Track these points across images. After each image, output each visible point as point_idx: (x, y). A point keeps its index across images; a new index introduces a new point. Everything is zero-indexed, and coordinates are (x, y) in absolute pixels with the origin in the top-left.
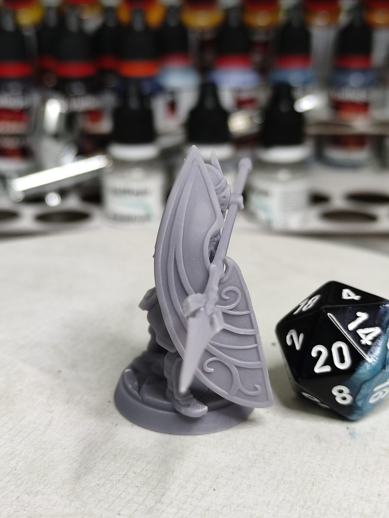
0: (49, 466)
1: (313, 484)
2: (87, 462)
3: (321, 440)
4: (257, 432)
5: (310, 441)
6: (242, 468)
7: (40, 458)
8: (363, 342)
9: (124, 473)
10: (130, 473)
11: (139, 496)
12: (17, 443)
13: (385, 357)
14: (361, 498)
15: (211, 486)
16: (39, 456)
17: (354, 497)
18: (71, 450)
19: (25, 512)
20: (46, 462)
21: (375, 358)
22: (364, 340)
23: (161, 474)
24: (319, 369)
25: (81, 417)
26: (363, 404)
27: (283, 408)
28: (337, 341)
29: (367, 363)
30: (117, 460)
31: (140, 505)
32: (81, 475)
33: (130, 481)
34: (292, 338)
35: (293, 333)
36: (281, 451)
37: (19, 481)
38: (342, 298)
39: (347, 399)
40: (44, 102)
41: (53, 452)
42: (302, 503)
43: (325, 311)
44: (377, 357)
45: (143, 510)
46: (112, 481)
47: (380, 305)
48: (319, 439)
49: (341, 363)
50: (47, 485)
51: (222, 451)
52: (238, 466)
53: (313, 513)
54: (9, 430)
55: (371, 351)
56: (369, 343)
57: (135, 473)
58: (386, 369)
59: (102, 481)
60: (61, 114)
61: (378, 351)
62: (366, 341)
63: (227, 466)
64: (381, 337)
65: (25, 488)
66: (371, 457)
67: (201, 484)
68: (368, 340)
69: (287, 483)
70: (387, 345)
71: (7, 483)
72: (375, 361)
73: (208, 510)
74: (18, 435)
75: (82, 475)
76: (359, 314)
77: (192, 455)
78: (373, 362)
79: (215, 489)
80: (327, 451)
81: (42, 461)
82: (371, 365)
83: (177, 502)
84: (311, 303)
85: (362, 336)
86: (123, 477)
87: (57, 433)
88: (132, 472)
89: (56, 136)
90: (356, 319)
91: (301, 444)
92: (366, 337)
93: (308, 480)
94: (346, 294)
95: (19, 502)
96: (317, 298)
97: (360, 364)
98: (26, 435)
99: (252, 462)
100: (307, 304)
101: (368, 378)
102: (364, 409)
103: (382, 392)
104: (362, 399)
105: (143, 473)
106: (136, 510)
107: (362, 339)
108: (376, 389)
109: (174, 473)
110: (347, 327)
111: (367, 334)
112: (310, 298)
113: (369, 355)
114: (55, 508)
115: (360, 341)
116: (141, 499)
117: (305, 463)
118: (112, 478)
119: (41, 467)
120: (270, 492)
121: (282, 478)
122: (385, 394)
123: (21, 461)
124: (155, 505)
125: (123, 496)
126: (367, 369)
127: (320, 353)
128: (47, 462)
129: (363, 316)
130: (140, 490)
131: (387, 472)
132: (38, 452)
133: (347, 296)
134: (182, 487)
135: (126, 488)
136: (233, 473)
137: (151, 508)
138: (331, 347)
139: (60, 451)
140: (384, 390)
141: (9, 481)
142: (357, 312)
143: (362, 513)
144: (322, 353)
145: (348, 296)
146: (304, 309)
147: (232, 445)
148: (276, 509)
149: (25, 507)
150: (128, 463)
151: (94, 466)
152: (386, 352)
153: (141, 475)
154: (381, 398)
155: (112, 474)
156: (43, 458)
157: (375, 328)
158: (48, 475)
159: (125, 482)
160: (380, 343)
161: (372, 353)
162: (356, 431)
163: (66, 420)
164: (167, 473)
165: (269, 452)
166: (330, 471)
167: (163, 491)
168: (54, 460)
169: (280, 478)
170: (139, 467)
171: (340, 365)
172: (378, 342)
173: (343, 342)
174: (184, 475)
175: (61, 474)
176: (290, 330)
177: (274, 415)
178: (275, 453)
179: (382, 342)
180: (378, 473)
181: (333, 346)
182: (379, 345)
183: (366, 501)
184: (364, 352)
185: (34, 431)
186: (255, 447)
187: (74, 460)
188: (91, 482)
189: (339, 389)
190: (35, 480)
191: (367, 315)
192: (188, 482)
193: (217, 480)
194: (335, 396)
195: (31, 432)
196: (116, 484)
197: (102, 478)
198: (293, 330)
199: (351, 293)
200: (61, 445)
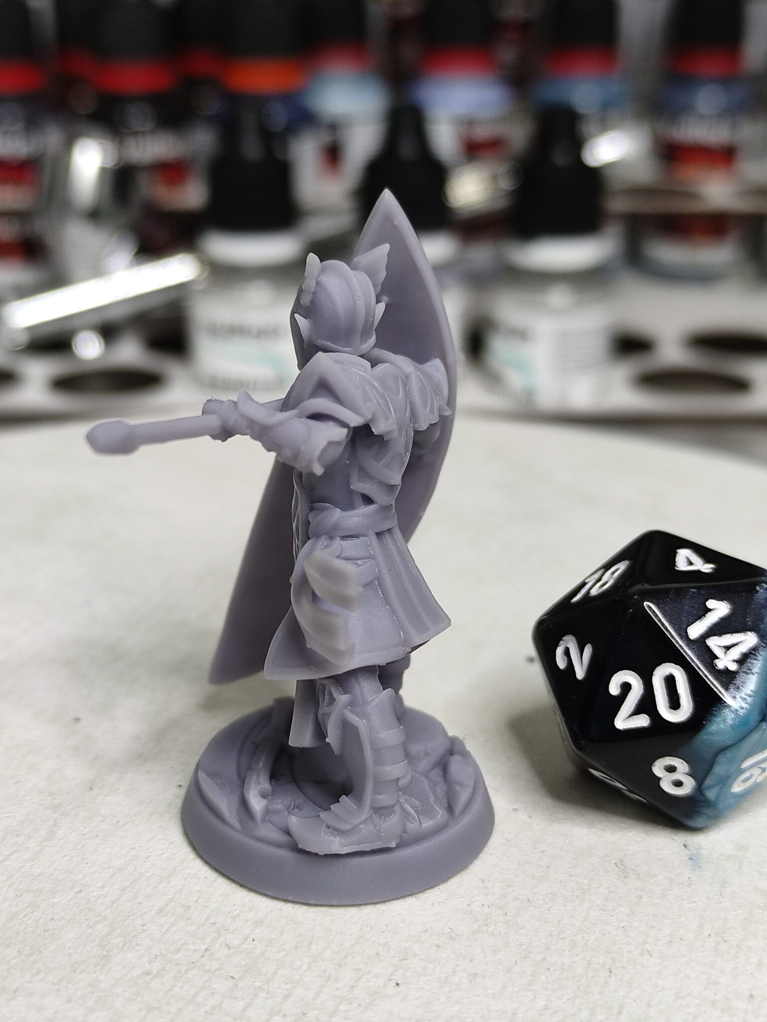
0: (45, 930)
1: (611, 972)
2: (126, 923)
3: (627, 873)
5: (604, 875)
6: (458, 935)
7: (25, 913)
8: (720, 664)
9: (204, 948)
10: (217, 946)
11: (235, 998)
14: (714, 1004)
15: (391, 975)
16: (25, 908)
17: (697, 1001)
18: (94, 894)
20: (38, 921)
21: (746, 700)
22: (722, 659)
23: (284, 950)
24: (623, 722)
25: (118, 822)
26: (718, 796)
27: (549, 802)
28: (665, 662)
29: (727, 710)
30: (191, 917)
32: (112, 951)
33: (218, 966)
34: (567, 652)
36: (542, 898)
38: (676, 568)
39: (683, 784)
40: (69, 144)
41: (56, 900)
43: (639, 599)
44: (750, 696)
46: (177, 964)
47: (756, 585)
48: (623, 869)
49: (672, 710)
50: (38, 974)
52: (449, 930)
55: (737, 685)
56: (733, 667)
57: (228, 947)
59: (156, 966)
60: (103, 171)
61: (750, 684)
62: (725, 662)
63: (425, 931)
64: (758, 653)
66: (735, 911)
67: (368, 973)
68: (731, 660)
69: (555, 970)
72: (745, 705)
75: (114, 952)
76: (711, 603)
78: (742, 708)
79: (399, 982)
80: (641, 896)
81: (30, 919)
82: (737, 714)
83: (316, 1012)
84: (610, 578)
85: (718, 652)
86: (203, 956)
87: (65, 856)
88: (221, 945)
89: (94, 215)
90: (704, 615)
91: (585, 882)
92: (725, 653)
93: (600, 964)
94: (684, 560)
96: (622, 567)
97: (714, 712)
99: (480, 922)
100: (599, 580)
101: (729, 743)
102: (720, 806)
103: (758, 770)
104: (717, 784)
105: (244, 946)
107: (717, 658)
108: (745, 765)
109: (313, 947)
110: (687, 632)
111: (728, 648)
112: (607, 567)
113: (732, 692)
115: (713, 662)
116: (240, 1005)
117: (594, 924)
118: (178, 958)
119: (27, 932)
120: (517, 989)
121: (544, 959)
125: (199, 999)
126: (728, 723)
127: (626, 688)
128: (41, 921)
129: (719, 609)
130: (237, 986)
132: (21, 899)
133: (686, 564)
134: (328, 979)
135: (207, 981)
136: (438, 946)
138: (652, 675)
139: (69, 898)
140: (763, 766)
142: (707, 600)
144: (632, 687)
145: (688, 565)
146: (594, 592)
150: (214, 924)
151: (142, 930)
153: (240, 952)
154: (758, 781)
155: (179, 950)
156: (33, 912)
157: (745, 635)
158: (40, 951)
159: (207, 968)
160: (757, 665)
161: (738, 688)
162: (704, 851)
163: (85, 827)
164: (296, 948)
165: (516, 899)
166: (646, 943)
167: (288, 987)
168: (56, 917)
169: (540, 957)
170: (237, 934)
171: (669, 712)
172: (753, 664)
173: (676, 664)
174: (332, 951)
175: (70, 948)
176: (564, 636)
177: (530, 817)
178: (529, 901)
179: (761, 665)
180: (749, 948)
181: (654, 673)
182: (754, 670)
183: (723, 1011)
184: (723, 686)
185: (15, 852)
186: (486, 888)
187: (99, 916)
188: (133, 968)
189: (667, 764)
190: (13, 962)
191: (729, 607)
192: (341, 966)
193: (404, 962)
194: (659, 779)
195: (10, 855)
196: (187, 971)
197: (156, 958)
198: (571, 636)
199: (694, 558)
200: (72, 883)
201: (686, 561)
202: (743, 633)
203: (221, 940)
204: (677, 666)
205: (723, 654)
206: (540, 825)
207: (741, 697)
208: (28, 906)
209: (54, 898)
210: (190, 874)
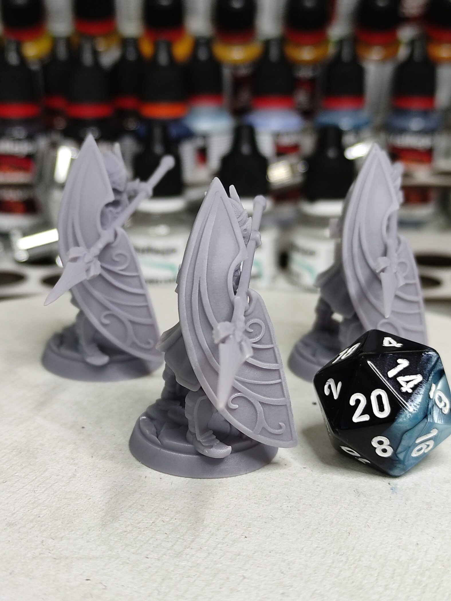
0: (74, 514)
1: (349, 534)
2: (114, 511)
3: (360, 495)
4: (292, 486)
5: (348, 495)
6: (275, 518)
7: (64, 507)
8: (404, 390)
9: (152, 522)
10: (158, 521)
11: (168, 541)
12: (39, 493)
13: (427, 406)
14: (399, 547)
15: (243, 533)
16: (63, 505)
17: (391, 546)
18: (97, 500)
19: (50, 555)
20: (70, 511)
21: (416, 406)
22: (405, 387)
23: (190, 523)
24: (357, 418)
25: (107, 471)
26: (405, 457)
28: (377, 389)
29: (407, 411)
30: (145, 510)
31: (168, 550)
32: (107, 522)
33: (159, 529)
34: (330, 387)
35: (331, 382)
37: (43, 528)
38: (383, 345)
39: (387, 451)
41: (78, 502)
42: (336, 550)
43: (365, 359)
44: (418, 405)
45: (171, 554)
46: (139, 528)
47: (422, 353)
48: (358, 493)
49: (380, 412)
50: (72, 531)
51: (255, 503)
52: (271, 516)
53: (348, 559)
54: (30, 481)
55: (412, 400)
56: (410, 391)
57: (163, 522)
58: (429, 419)
59: (129, 528)
62: (406, 388)
63: (259, 517)
64: (423, 385)
65: (49, 534)
66: (412, 510)
67: (232, 533)
68: (409, 387)
69: (322, 533)
70: (430, 393)
71: (30, 529)
72: (416, 409)
73: (239, 555)
74: (40, 486)
76: (399, 361)
77: (223, 506)
78: (414, 410)
79: (246, 536)
80: (366, 504)
81: (66, 509)
82: (412, 413)
83: (207, 547)
84: (351, 351)
85: (402, 383)
86: (151, 525)
87: (81, 484)
88: (160, 521)
90: (396, 366)
91: (339, 498)
92: (407, 384)
93: (344, 530)
95: (43, 545)
96: (357, 345)
97: (401, 412)
98: (49, 486)
99: (286, 513)
100: (346, 352)
101: (408, 428)
102: (406, 463)
103: (425, 445)
104: (404, 451)
105: (171, 521)
106: (165, 554)
107: (402, 387)
108: (418, 441)
109: (204, 522)
110: (387, 374)
111: (407, 382)
112: (350, 347)
113: (409, 403)
114: (81, 551)
115: (400, 389)
116: (170, 544)
117: (342, 515)
118: (139, 526)
119: (65, 515)
120: (303, 540)
121: (317, 528)
122: (429, 448)
123: (45, 510)
124: (184, 550)
125: (150, 542)
126: (407, 417)
127: (358, 402)
129: (403, 363)
130: (168, 537)
131: (427, 524)
132: (62, 501)
133: (388, 344)
134: (212, 535)
135: (154, 535)
136: (265, 522)
137: (180, 553)
138: (370, 395)
139: (85, 501)
140: (428, 443)
141: (33, 527)
142: (398, 359)
143: (398, 560)
144: (361, 401)
146: (343, 358)
147: (266, 497)
148: (309, 555)
149: (50, 550)
150: (156, 512)
151: (121, 515)
152: (428, 401)
153: (169, 524)
154: (425, 452)
155: (140, 522)
156: (67, 507)
158: (72, 522)
159: (153, 530)
160: (422, 391)
161: (413, 401)
162: (398, 486)
163: (90, 473)
164: (197, 522)
165: (304, 504)
166: (367, 522)
167: (192, 537)
168: (78, 509)
169: (315, 528)
170: (168, 516)
171: (379, 413)
172: (420, 390)
173: (382, 389)
174: (214, 524)
175: (86, 521)
176: (328, 379)
177: (312, 471)
178: (310, 505)
179: (424, 390)
180: (418, 525)
181: (372, 394)
182: (421, 393)
183: (403, 549)
184: (405, 400)
185: (57, 482)
186: (289, 499)
187: (99, 509)
188: (118, 529)
189: (379, 440)
190: (60, 526)
191: (408, 362)
192: (218, 530)
193: (249, 529)
194: (376, 448)
195: (55, 483)
196: (144, 531)
197: (129, 526)
198: (331, 379)
199: (392, 341)
200: (86, 496)
201: (388, 342)
202: (415, 375)
203: (160, 519)
204: (383, 390)
205: (405, 385)
206: (317, 474)
207: (414, 405)
208: (65, 504)
209: (77, 501)
210: (143, 492)
